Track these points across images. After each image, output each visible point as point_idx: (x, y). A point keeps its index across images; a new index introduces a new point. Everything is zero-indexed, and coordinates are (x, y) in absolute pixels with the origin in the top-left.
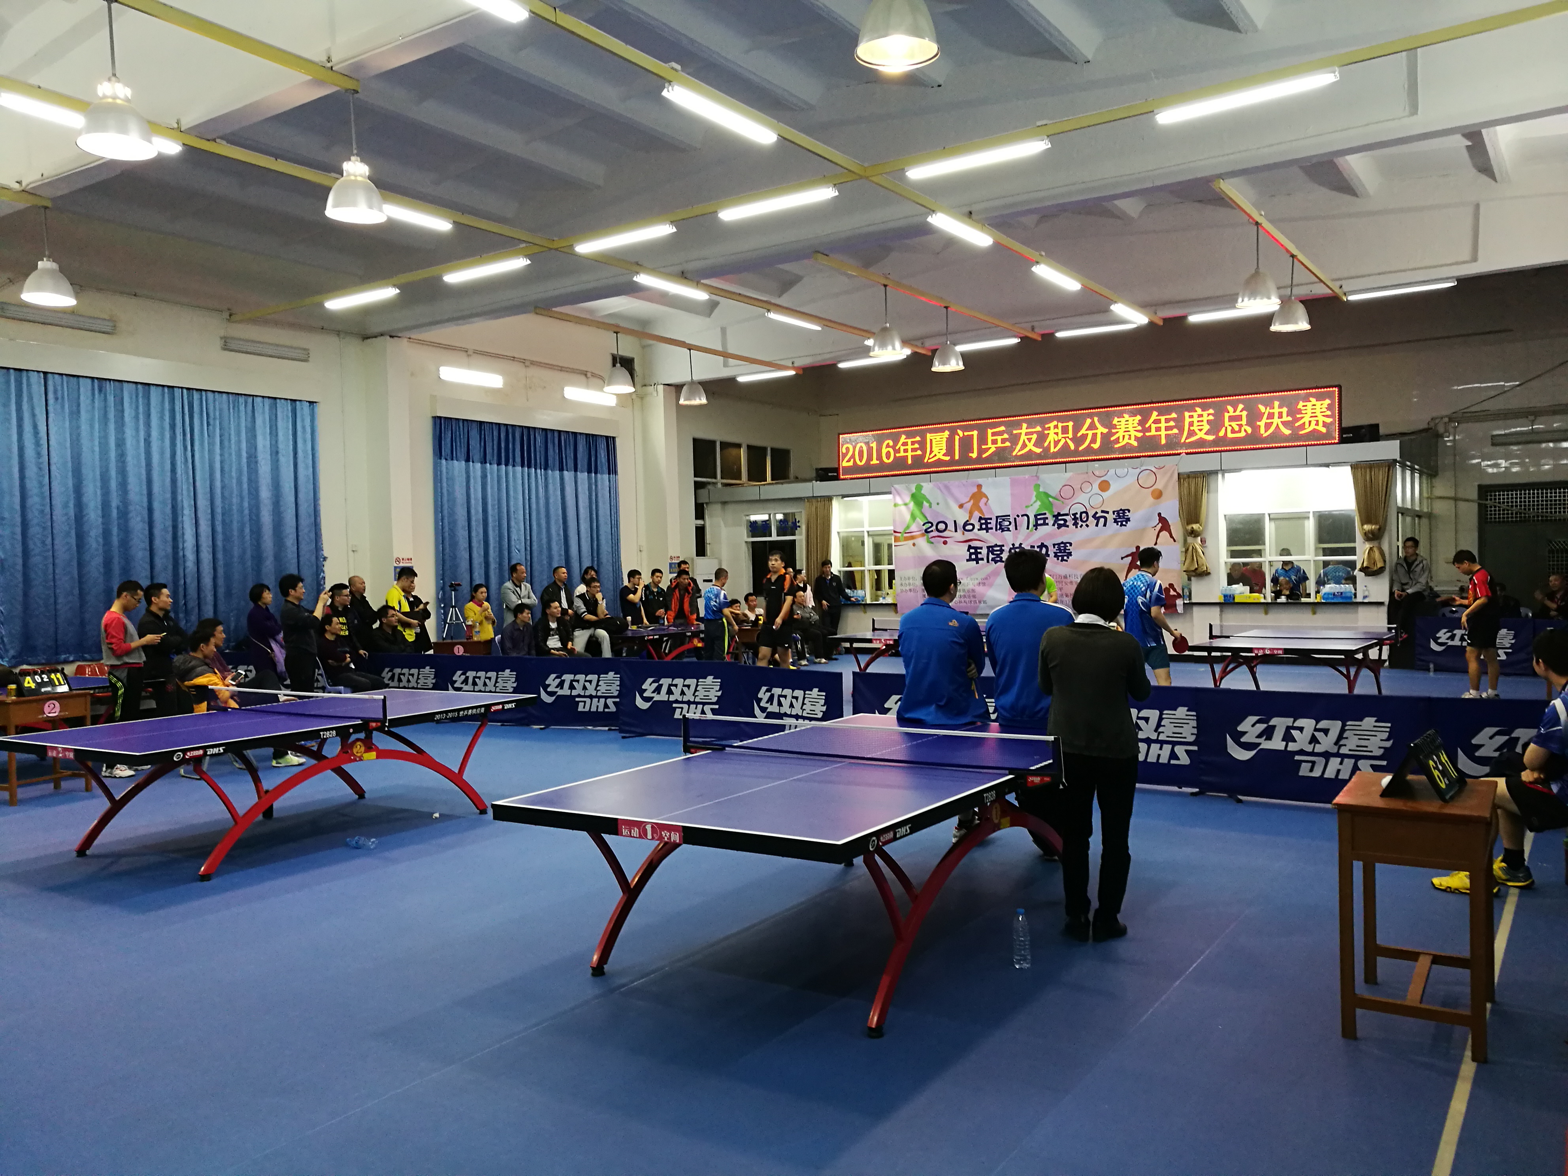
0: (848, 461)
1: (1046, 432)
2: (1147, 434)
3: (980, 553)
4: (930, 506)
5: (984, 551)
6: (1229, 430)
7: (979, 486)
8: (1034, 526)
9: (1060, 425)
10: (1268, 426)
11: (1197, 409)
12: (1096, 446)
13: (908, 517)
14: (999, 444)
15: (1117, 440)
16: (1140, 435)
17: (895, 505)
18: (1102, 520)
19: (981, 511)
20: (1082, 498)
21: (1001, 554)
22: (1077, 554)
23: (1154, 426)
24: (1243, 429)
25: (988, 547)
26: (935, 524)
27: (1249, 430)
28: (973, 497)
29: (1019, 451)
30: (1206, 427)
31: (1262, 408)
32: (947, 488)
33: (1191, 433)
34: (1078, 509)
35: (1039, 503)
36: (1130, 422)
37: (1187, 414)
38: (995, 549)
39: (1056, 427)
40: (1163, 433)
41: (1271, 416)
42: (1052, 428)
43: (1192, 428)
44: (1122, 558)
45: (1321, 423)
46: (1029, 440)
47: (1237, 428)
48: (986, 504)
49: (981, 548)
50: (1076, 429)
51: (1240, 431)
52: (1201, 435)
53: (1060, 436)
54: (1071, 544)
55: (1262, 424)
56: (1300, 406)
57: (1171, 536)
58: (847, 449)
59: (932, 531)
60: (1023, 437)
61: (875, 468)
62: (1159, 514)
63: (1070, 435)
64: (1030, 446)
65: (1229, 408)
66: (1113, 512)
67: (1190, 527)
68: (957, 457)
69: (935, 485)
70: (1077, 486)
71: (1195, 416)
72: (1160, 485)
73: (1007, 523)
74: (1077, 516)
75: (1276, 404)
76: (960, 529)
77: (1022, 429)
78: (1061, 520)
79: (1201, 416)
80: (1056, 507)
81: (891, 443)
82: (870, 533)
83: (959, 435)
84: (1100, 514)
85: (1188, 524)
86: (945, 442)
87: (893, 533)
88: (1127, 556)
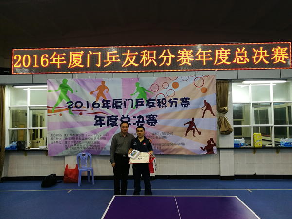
0: (18, 64)
1: (141, 55)
2: (196, 59)
3: (103, 120)
4: (72, 92)
5: (106, 119)
6: (238, 60)
7: (103, 82)
9: (149, 52)
10: (257, 59)
11: (222, 48)
12: (169, 64)
13: (57, 98)
14: (114, 60)
15: (180, 62)
16: (192, 60)
18: (174, 104)
19: (104, 96)
20: (163, 91)
21: (116, 121)
22: (160, 122)
23: (199, 56)
24: (245, 60)
25: (108, 117)
26: (74, 103)
27: (248, 60)
28: (99, 88)
29: (125, 65)
30: (227, 58)
31: (255, 50)
32: (83, 82)
33: (219, 61)
34: (161, 97)
35: (138, 93)
36: (187, 53)
37: (217, 51)
38: (112, 118)
39: (146, 53)
40: (204, 59)
41: (259, 54)
42: (144, 54)
43: (219, 58)
44: (185, 124)
45: (283, 59)
46: (132, 59)
47: (242, 59)
48: (107, 92)
49: (104, 118)
50: (158, 54)
51: (243, 61)
52: (224, 61)
53: (149, 58)
54: (157, 116)
56: (273, 50)
57: (212, 113)
59: (73, 107)
60: (128, 57)
61: (36, 69)
62: (205, 101)
63: (155, 58)
64: (132, 62)
65: (238, 49)
66: (181, 99)
67: (223, 108)
68: (88, 66)
69: (75, 80)
70: (160, 85)
71: (221, 52)
72: (206, 86)
73: (120, 104)
74: (160, 101)
75: (261, 48)
76: (90, 106)
77: (127, 53)
78: (151, 103)
79: (224, 52)
80: (149, 96)
81: (47, 56)
82: (31, 108)
83: (89, 54)
84: (173, 100)
85: (221, 107)
86: (81, 57)
87: (47, 108)
88: (187, 123)
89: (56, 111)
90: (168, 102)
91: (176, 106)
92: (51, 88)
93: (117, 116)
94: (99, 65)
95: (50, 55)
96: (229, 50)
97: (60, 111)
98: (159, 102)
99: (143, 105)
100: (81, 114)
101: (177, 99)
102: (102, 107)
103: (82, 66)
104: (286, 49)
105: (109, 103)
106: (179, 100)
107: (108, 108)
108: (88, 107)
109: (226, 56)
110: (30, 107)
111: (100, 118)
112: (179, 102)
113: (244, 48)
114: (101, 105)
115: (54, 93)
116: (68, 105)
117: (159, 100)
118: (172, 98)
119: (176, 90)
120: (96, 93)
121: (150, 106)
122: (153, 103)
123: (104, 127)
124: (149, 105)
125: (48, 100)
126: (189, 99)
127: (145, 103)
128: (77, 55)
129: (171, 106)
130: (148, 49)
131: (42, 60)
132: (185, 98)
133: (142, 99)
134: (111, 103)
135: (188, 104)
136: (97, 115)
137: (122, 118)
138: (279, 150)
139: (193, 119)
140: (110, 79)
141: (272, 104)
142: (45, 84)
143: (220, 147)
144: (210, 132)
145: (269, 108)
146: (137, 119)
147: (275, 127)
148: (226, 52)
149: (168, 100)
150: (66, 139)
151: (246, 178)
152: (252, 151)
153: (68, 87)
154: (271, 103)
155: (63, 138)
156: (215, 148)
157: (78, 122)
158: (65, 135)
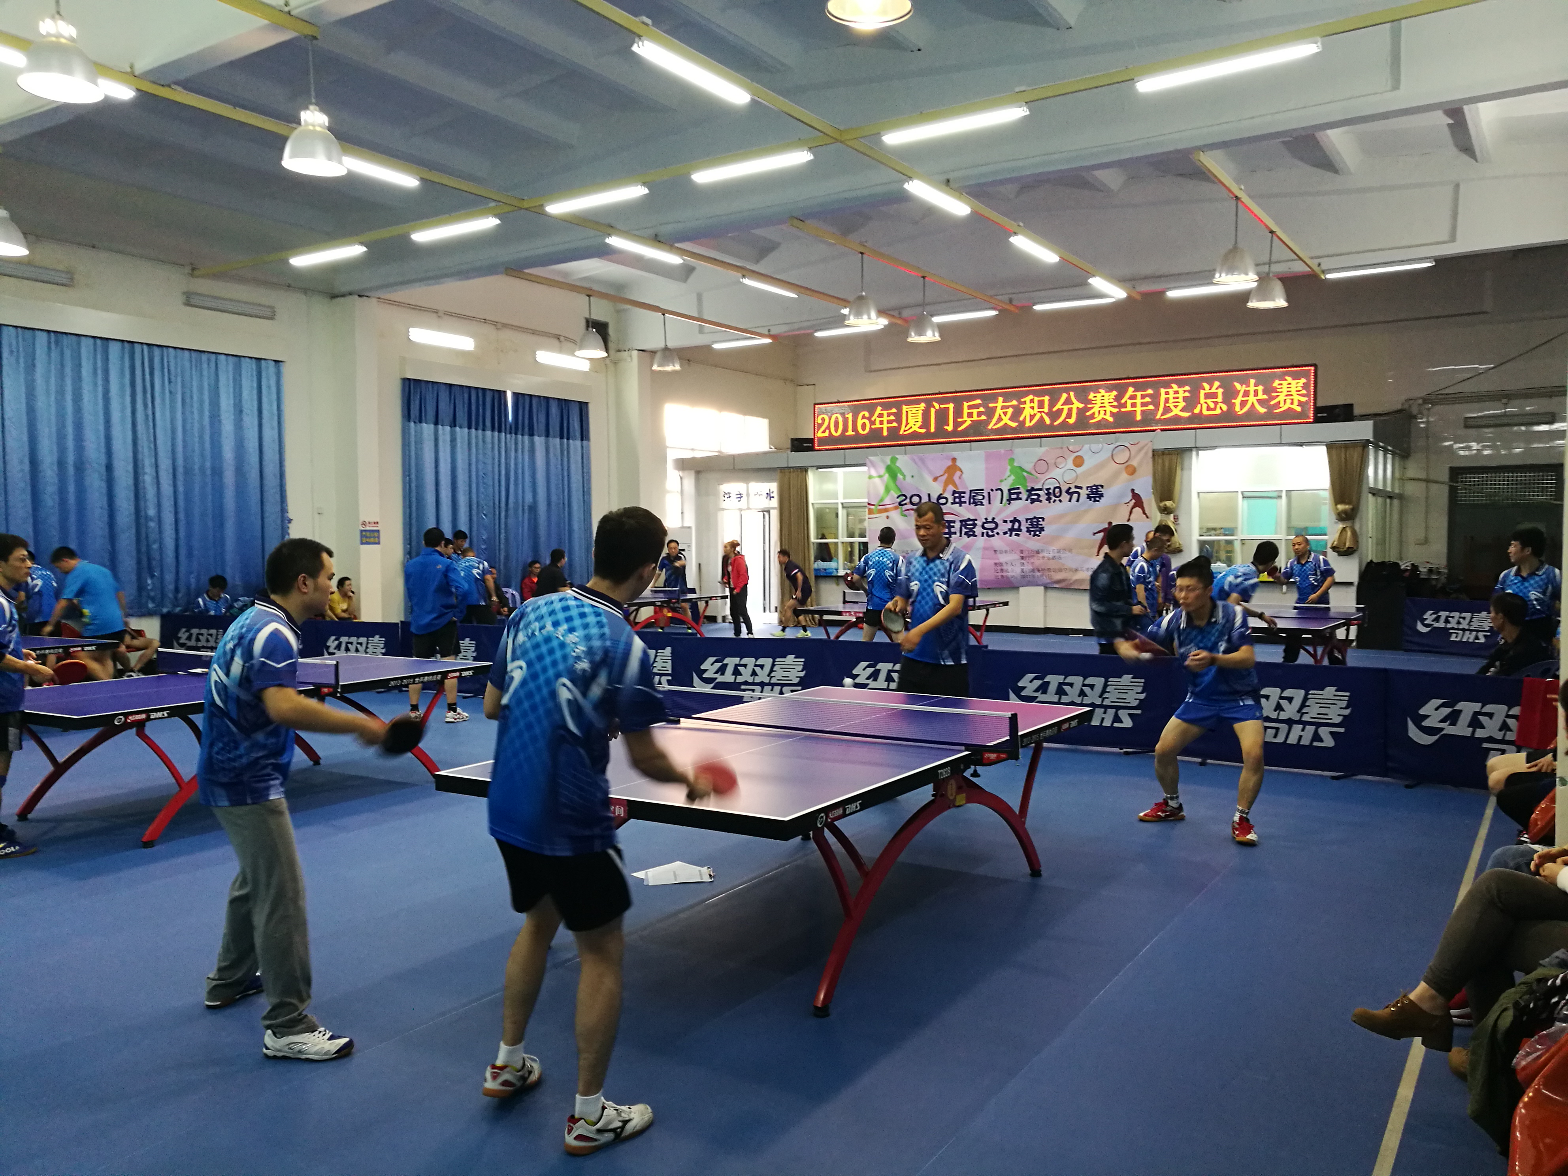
0: (824, 432)
1: (1022, 406)
2: (1123, 410)
3: (953, 527)
4: (905, 479)
5: (957, 525)
6: (1203, 407)
7: (954, 460)
8: (1008, 500)
9: (1036, 399)
10: (1243, 404)
11: (1174, 385)
12: (1071, 421)
13: (882, 490)
14: (975, 418)
15: (1092, 416)
16: (1115, 410)
17: (870, 477)
18: (1075, 495)
19: (955, 485)
20: (1056, 473)
21: (974, 528)
22: (1049, 529)
23: (1129, 402)
24: (1218, 407)
25: (961, 521)
26: (908, 496)
27: (1225, 408)
28: (948, 470)
29: (995, 424)
30: (1182, 404)
31: (1238, 386)
32: (922, 460)
33: (1167, 410)
34: (1051, 484)
35: (1013, 477)
36: (1106, 398)
37: (1163, 391)
38: (968, 523)
39: (1032, 401)
40: (1139, 409)
41: (1247, 394)
42: (1028, 402)
43: (1167, 405)
44: (1094, 534)
45: (1296, 403)
46: (1005, 414)
47: (1212, 405)
48: (960, 478)
49: (954, 522)
50: (1052, 404)
51: (1214, 409)
52: (1176, 411)
53: (1036, 410)
54: (1043, 519)
55: (1237, 401)
56: (1276, 383)
57: (1144, 513)
58: (823, 419)
59: (906, 504)
60: (999, 411)
61: (850, 440)
62: (1133, 490)
63: (1046, 410)
64: (1006, 420)
65: (1205, 385)
66: (1087, 487)
67: (1162, 504)
68: (932, 430)
69: (909, 456)
70: (1051, 461)
71: (1172, 392)
72: (1133, 462)
73: (981, 497)
74: (1051, 491)
75: (1253, 382)
77: (998, 403)
78: (1034, 495)
79: (1176, 392)
81: (867, 414)
82: (844, 505)
83: (934, 407)
84: (1073, 490)
85: (1162, 501)
86: (920, 415)
87: (866, 504)
88: (1099, 532)
89: (880, 511)
90: (1064, 493)
91: (1078, 501)
92: (873, 473)
94: (950, 428)
96: (1187, 388)
97: (886, 510)
98: (1048, 494)
99: (1021, 499)
101: (1081, 488)
102: (952, 503)
103: (923, 431)
104: (1303, 380)
105: (964, 497)
106: (1085, 488)
107: (960, 506)
110: (842, 504)
112: (1084, 492)
113: (1217, 384)
114: (951, 500)
115: (877, 480)
116: (899, 500)
117: (1048, 489)
118: (1072, 486)
119: (1079, 470)
121: (1033, 501)
122: (1038, 495)
123: (955, 538)
124: (1031, 499)
126: (1103, 487)
127: (1024, 496)
128: (914, 410)
129: (1070, 501)
130: (1036, 393)
131: (860, 422)
132: (1094, 486)
134: (967, 496)
135: (1101, 496)
137: (984, 523)
140: (966, 453)
146: (1009, 525)
148: (1181, 392)
149: (1064, 489)
153: (898, 471)
154: (1281, 492)
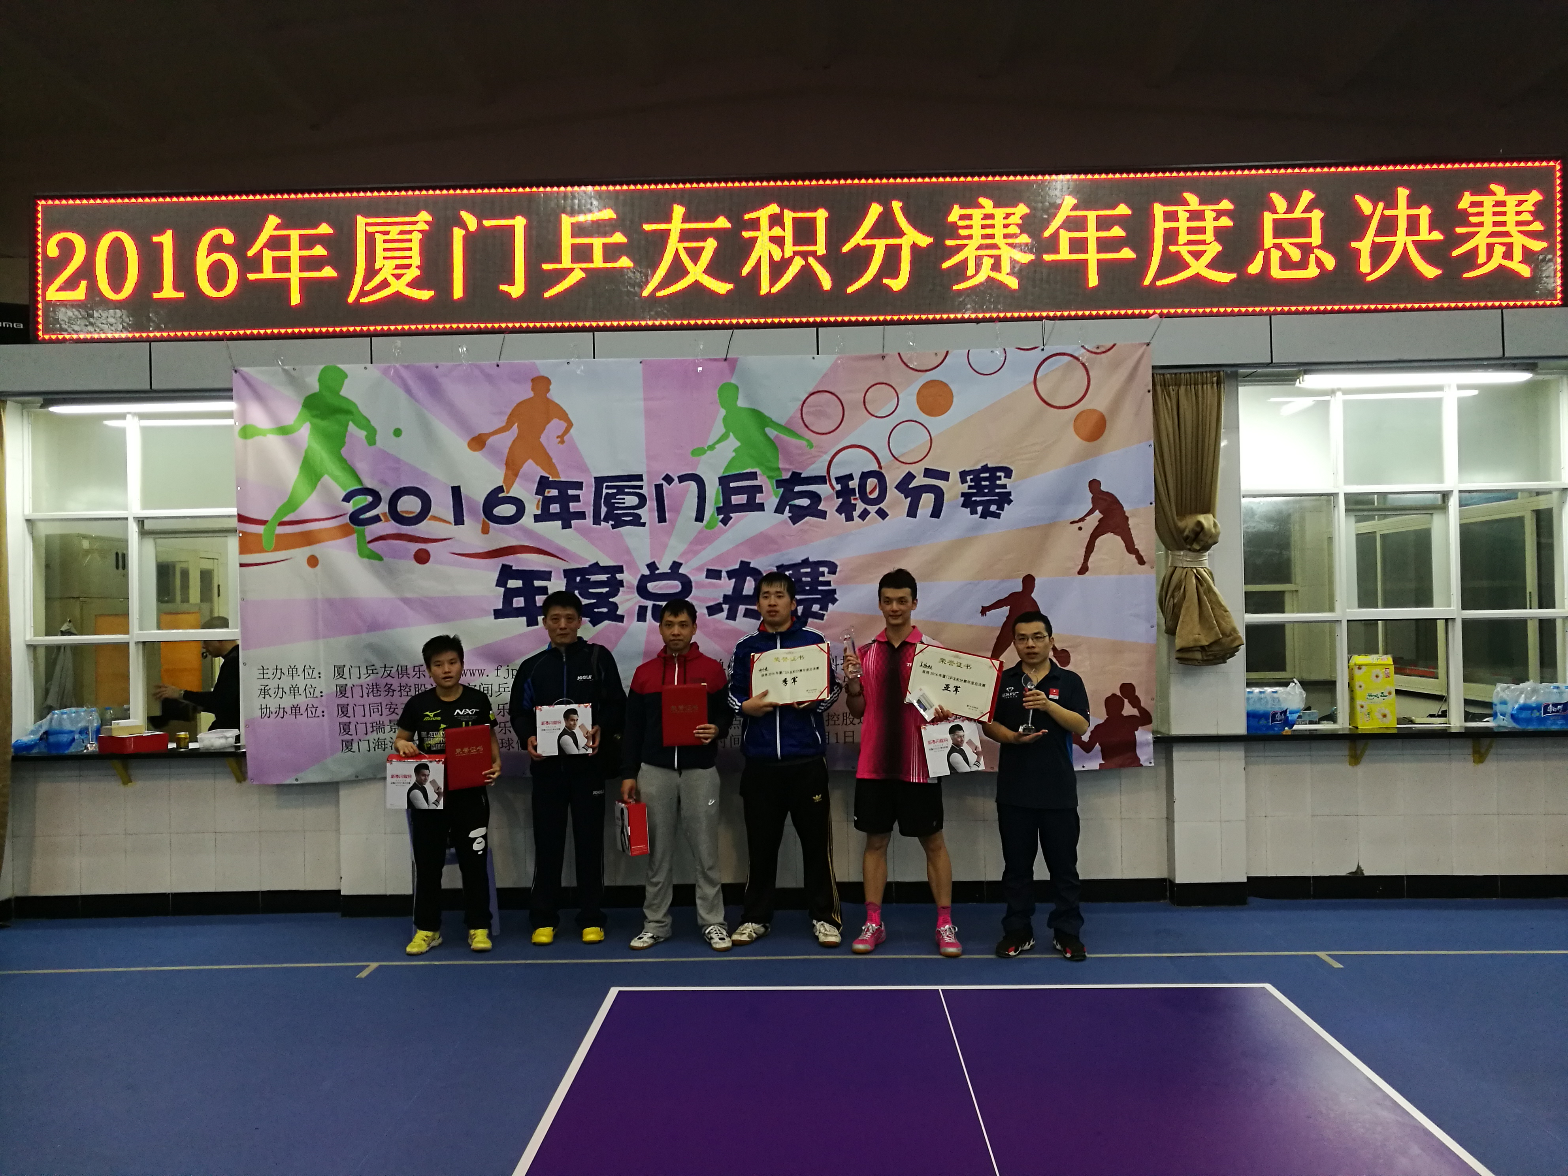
0: (71, 284)
1: (746, 234)
2: (1047, 257)
4: (371, 439)
6: (1274, 258)
7: (541, 383)
9: (789, 216)
10: (1379, 253)
11: (1188, 196)
12: (898, 284)
13: (291, 473)
14: (598, 262)
15: (961, 269)
16: (1025, 258)
18: (928, 499)
19: (544, 459)
20: (868, 432)
21: (614, 593)
23: (1065, 237)
24: (1312, 258)
26: (386, 495)
28: (518, 414)
29: (662, 284)
31: (1363, 204)
32: (431, 382)
33: (1173, 262)
34: (854, 466)
35: (732, 443)
36: (999, 221)
37: (1159, 210)
38: (594, 578)
39: (776, 221)
40: (1093, 257)
41: (1388, 226)
42: (764, 223)
43: (1173, 249)
44: (984, 610)
45: (1518, 254)
46: (695, 255)
47: (1295, 255)
48: (561, 439)
49: (546, 576)
50: (838, 232)
51: (1303, 264)
52: (1198, 267)
53: (789, 250)
54: (831, 567)
55: (1364, 246)
56: (1465, 202)
57: (1131, 548)
58: (67, 248)
59: (376, 519)
60: (673, 244)
61: (168, 313)
62: (1094, 485)
63: (820, 249)
64: (696, 273)
65: (1276, 197)
66: (963, 475)
67: (1188, 523)
68: (458, 292)
69: (385, 372)
70: (852, 397)
71: (1183, 215)
72: (1098, 402)
73: (632, 501)
74: (854, 484)
75: (1403, 193)
76: (473, 513)
77: (669, 220)
78: (802, 495)
79: (1196, 215)
80: (788, 457)
81: (228, 238)
82: (148, 525)
83: (463, 226)
84: (920, 480)
85: (1182, 513)
86: (415, 246)
87: (234, 523)
88: (998, 605)
90: (892, 493)
91: (936, 513)
93: (620, 569)
94: (516, 290)
95: (246, 237)
96: (1225, 205)
98: (845, 493)
99: (761, 507)
100: (422, 557)
101: (945, 476)
102: (537, 518)
103: (425, 295)
104: (1535, 196)
105: (576, 499)
106: (954, 477)
107: (567, 526)
108: (459, 520)
109: (1209, 236)
110: (141, 521)
111: (528, 576)
112: (954, 489)
113: (1307, 196)
114: (532, 507)
116: (350, 507)
117: (844, 480)
118: (918, 470)
119: (936, 424)
120: (505, 441)
121: (798, 515)
122: (815, 498)
124: (793, 508)
125: (241, 482)
126: (1008, 473)
127: (770, 497)
128: (394, 231)
129: (912, 512)
130: (787, 200)
131: (203, 262)
132: (985, 469)
133: (753, 476)
134: (587, 495)
135: (1005, 499)
136: (508, 560)
137: (644, 580)
138: (1485, 742)
139: (1029, 581)
140: (580, 366)
141: (1453, 503)
142: (223, 393)
143: (1177, 730)
144: (1117, 648)
145: (1436, 523)
146: (727, 586)
147: (1466, 623)
148: (1209, 215)
149: (893, 478)
150: (342, 691)
151: (1307, 896)
152: (1343, 750)
153: (347, 412)
154: (1445, 495)
155: (326, 684)
156: (1144, 736)
157: (406, 601)
158: (340, 671)
